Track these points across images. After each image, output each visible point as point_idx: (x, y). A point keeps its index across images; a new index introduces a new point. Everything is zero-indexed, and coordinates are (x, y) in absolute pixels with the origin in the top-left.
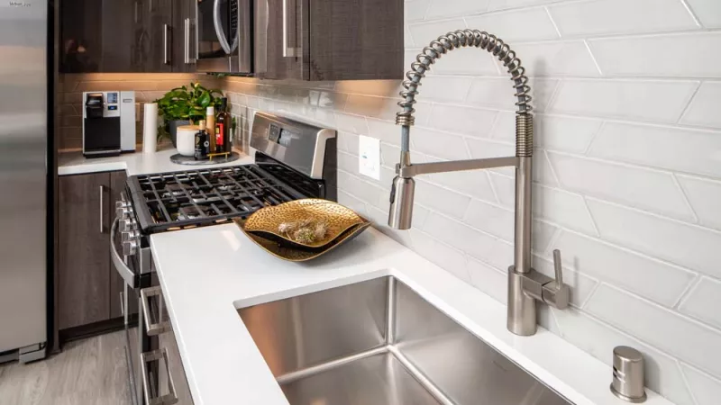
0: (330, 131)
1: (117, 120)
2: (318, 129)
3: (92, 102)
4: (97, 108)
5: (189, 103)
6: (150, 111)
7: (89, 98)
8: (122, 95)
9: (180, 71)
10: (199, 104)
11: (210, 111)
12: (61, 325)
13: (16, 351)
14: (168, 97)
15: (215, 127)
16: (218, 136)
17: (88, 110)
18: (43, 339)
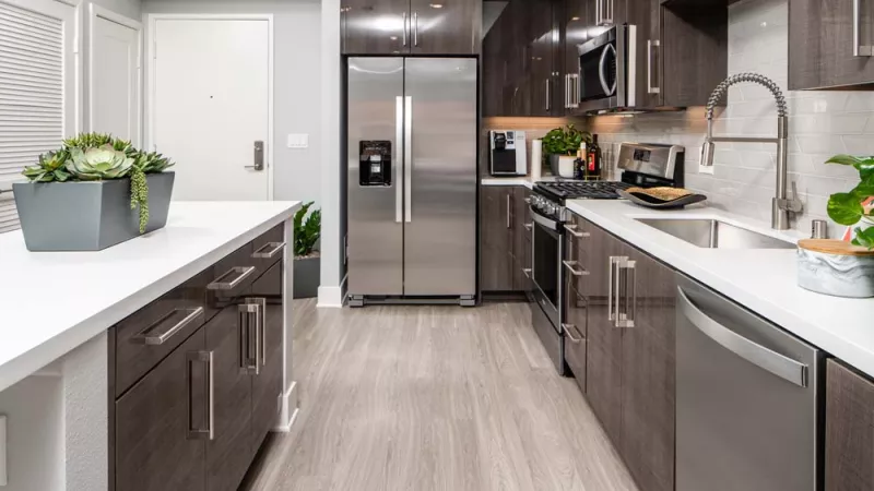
0: (678, 147)
1: (513, 151)
2: (670, 146)
3: (499, 137)
4: (501, 142)
5: (565, 140)
6: (537, 146)
7: (496, 135)
8: (517, 133)
9: (559, 116)
10: (572, 141)
11: (583, 146)
12: (484, 288)
13: (458, 297)
14: (549, 135)
15: (587, 158)
16: (591, 163)
17: (496, 143)
18: (474, 293)
